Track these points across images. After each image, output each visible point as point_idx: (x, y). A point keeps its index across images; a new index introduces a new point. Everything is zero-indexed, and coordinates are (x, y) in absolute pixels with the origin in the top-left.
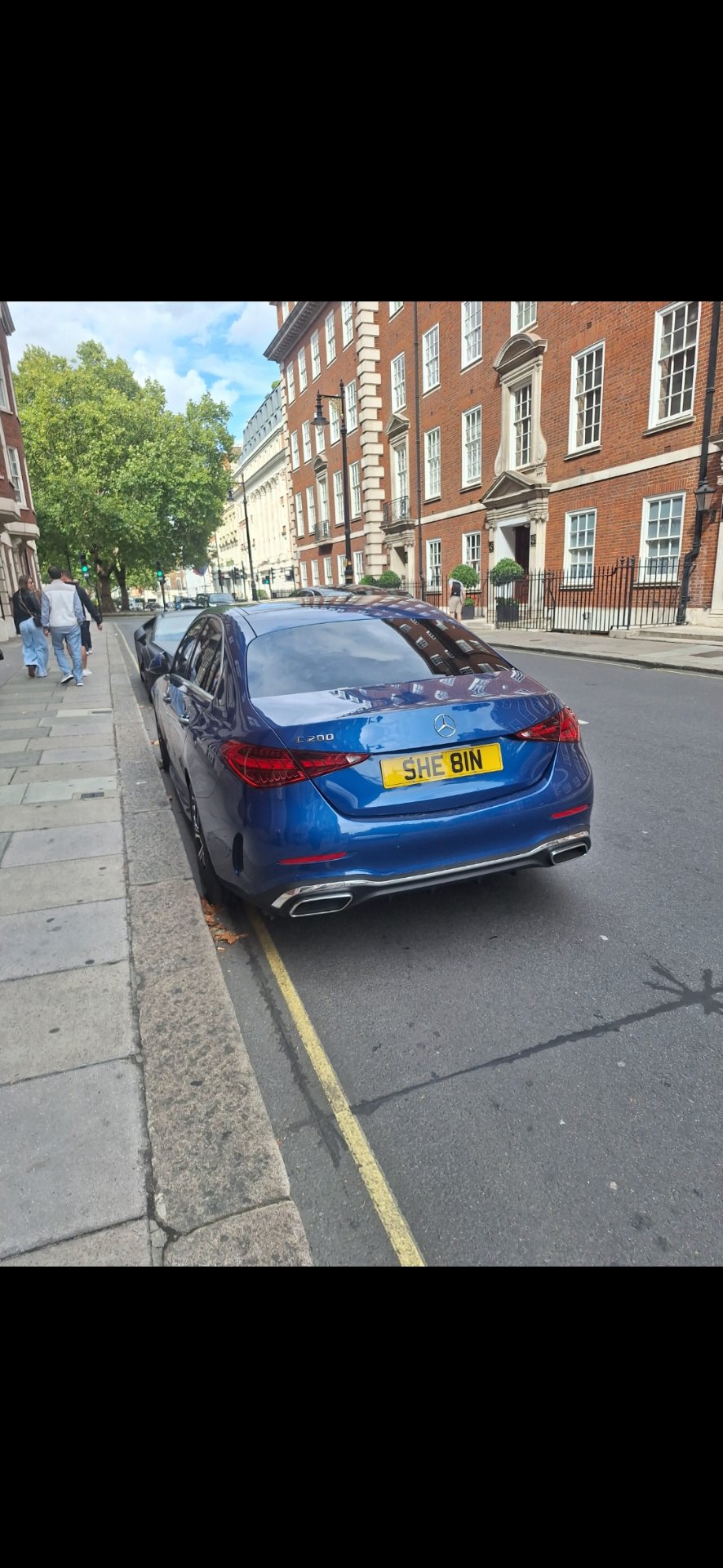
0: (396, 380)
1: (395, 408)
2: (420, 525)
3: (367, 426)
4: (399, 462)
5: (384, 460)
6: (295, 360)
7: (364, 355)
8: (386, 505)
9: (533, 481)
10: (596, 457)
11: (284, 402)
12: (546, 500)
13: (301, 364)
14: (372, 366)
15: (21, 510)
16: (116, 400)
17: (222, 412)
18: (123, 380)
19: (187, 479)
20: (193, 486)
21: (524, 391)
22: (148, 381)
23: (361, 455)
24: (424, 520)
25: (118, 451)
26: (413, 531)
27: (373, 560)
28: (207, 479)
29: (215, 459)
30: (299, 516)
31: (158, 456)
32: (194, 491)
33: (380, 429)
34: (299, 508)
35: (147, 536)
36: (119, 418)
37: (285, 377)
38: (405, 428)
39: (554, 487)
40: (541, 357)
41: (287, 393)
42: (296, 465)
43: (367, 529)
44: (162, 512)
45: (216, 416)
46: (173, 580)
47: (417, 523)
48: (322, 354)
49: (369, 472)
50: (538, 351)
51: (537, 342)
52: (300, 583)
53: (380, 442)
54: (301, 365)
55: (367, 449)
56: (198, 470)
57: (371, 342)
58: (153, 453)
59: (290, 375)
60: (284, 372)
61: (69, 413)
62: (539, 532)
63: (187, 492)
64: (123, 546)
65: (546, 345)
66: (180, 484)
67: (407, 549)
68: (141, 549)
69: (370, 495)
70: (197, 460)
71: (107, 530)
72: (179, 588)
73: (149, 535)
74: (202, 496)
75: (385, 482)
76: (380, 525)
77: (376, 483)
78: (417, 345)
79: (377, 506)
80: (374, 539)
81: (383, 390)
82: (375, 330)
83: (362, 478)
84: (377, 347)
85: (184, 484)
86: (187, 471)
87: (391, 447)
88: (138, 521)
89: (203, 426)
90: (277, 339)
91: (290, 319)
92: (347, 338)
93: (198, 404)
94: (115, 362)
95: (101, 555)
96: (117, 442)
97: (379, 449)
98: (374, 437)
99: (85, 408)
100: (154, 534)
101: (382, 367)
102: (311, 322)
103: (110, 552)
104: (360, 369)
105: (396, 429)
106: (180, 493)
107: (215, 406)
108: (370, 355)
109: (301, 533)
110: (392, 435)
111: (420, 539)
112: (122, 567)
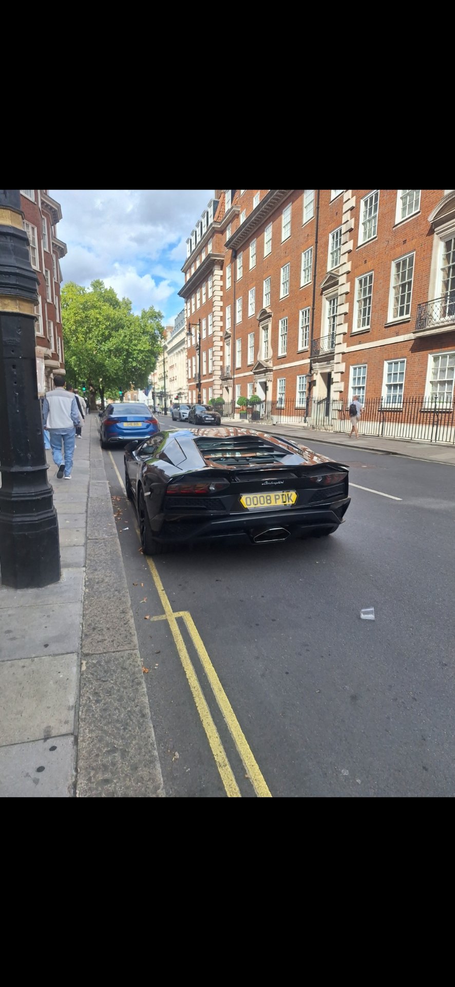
0: (228, 315)
1: (227, 327)
2: (234, 378)
3: (216, 334)
4: (228, 350)
5: (222, 348)
6: (191, 298)
7: (215, 304)
8: (222, 368)
9: (267, 365)
10: (285, 358)
11: (186, 316)
12: (272, 373)
13: (193, 300)
14: (219, 309)
15: (52, 353)
16: (107, 309)
17: (159, 315)
18: (111, 299)
19: (139, 347)
20: (141, 351)
21: (266, 328)
22: (124, 299)
23: (213, 346)
24: (235, 376)
25: (107, 333)
26: (231, 380)
27: (216, 392)
28: (148, 347)
29: (154, 338)
30: (190, 369)
31: (125, 336)
32: (141, 353)
33: (222, 335)
34: (190, 365)
35: (116, 374)
36: (108, 318)
37: (187, 305)
38: (230, 337)
39: (274, 368)
40: (271, 318)
41: (187, 312)
42: (189, 345)
43: (214, 378)
44: (125, 362)
45: (156, 317)
46: (132, 395)
47: (233, 377)
48: (201, 299)
49: (216, 353)
50: (270, 316)
51: (269, 313)
52: (188, 400)
53: (221, 340)
54: (193, 302)
55: (215, 344)
56: (144, 344)
57: (219, 298)
58: (123, 335)
59: (189, 304)
60: (186, 303)
61: (84, 315)
62: (270, 385)
63: (138, 353)
64: (105, 378)
65: (272, 314)
66: (135, 350)
67: (229, 388)
68: (114, 380)
69: (216, 363)
70: (145, 338)
71: (98, 369)
72: (135, 400)
73: (118, 373)
74: (145, 356)
75: (222, 358)
76: (220, 377)
77: (219, 358)
78: (235, 304)
79: (219, 368)
80: (216, 382)
81: (223, 319)
82: (221, 293)
83: (213, 356)
84: (221, 300)
85: (137, 350)
86: (139, 343)
87: (225, 344)
88: (113, 367)
89: (149, 322)
90: (185, 286)
91: (190, 280)
92: (210, 295)
93: (147, 311)
94: (108, 289)
95: (93, 382)
96: (107, 328)
97: (221, 344)
98: (219, 339)
99: (92, 313)
100: (120, 373)
101: (223, 309)
102: (197, 284)
103: (98, 380)
104: (214, 309)
105: (226, 337)
106: (134, 354)
107: (155, 313)
108: (218, 303)
109: (190, 377)
110: (226, 338)
111: (234, 384)
112: (103, 388)
